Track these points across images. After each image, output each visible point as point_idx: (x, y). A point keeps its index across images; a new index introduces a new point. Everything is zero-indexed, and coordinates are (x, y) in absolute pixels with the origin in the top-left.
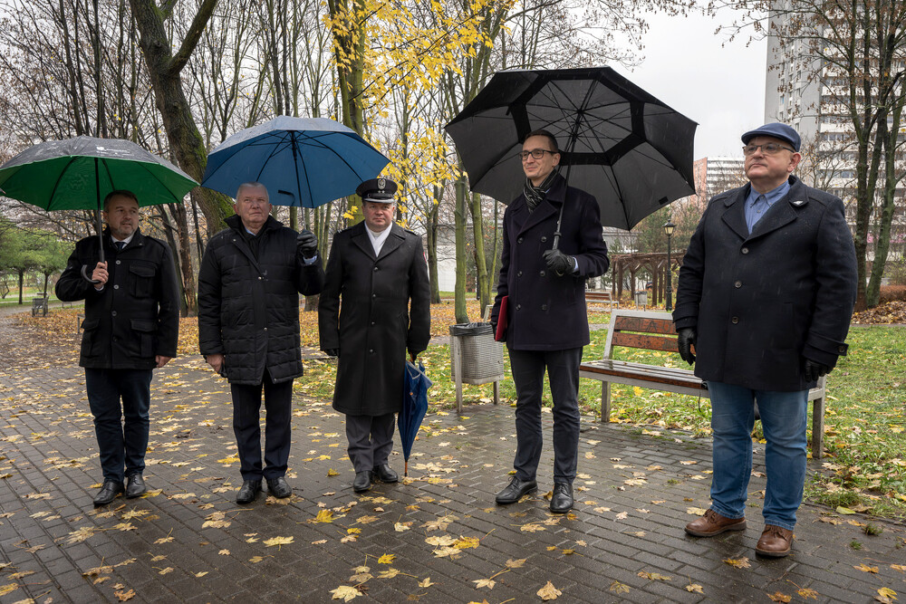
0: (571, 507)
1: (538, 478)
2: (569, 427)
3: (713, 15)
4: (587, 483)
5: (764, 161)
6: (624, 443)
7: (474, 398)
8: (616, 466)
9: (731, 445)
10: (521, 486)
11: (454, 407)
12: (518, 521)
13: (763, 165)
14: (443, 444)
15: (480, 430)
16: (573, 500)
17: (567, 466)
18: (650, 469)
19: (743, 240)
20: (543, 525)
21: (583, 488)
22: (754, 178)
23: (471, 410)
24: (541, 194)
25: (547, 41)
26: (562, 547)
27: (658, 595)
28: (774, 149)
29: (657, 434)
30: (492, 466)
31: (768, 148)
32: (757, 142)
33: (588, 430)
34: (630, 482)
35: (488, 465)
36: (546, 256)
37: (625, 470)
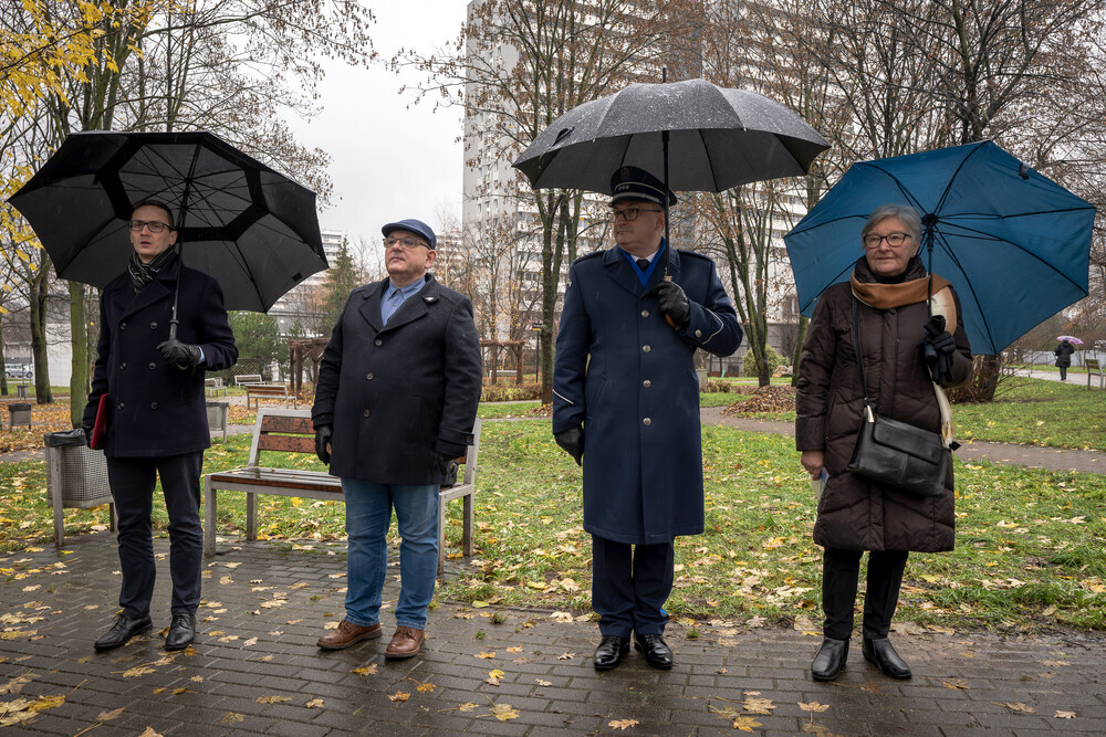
0: (191, 641)
1: (152, 614)
2: (189, 546)
3: (397, 72)
4: (217, 612)
5: (402, 255)
6: (270, 562)
7: (84, 526)
8: (254, 589)
9: (365, 549)
10: (129, 625)
11: (53, 540)
12: (123, 666)
13: (402, 259)
14: (29, 589)
15: (87, 566)
16: (195, 632)
17: (188, 593)
18: (293, 588)
19: (376, 331)
20: (153, 666)
21: (211, 618)
22: (393, 272)
23: (76, 542)
24: (151, 273)
25: (201, 69)
26: (172, 687)
27: (275, 718)
28: (412, 244)
29: (309, 548)
30: (96, 607)
31: (406, 242)
32: (397, 235)
33: (228, 552)
34: (267, 604)
35: (90, 607)
36: (162, 348)
37: (265, 592)
